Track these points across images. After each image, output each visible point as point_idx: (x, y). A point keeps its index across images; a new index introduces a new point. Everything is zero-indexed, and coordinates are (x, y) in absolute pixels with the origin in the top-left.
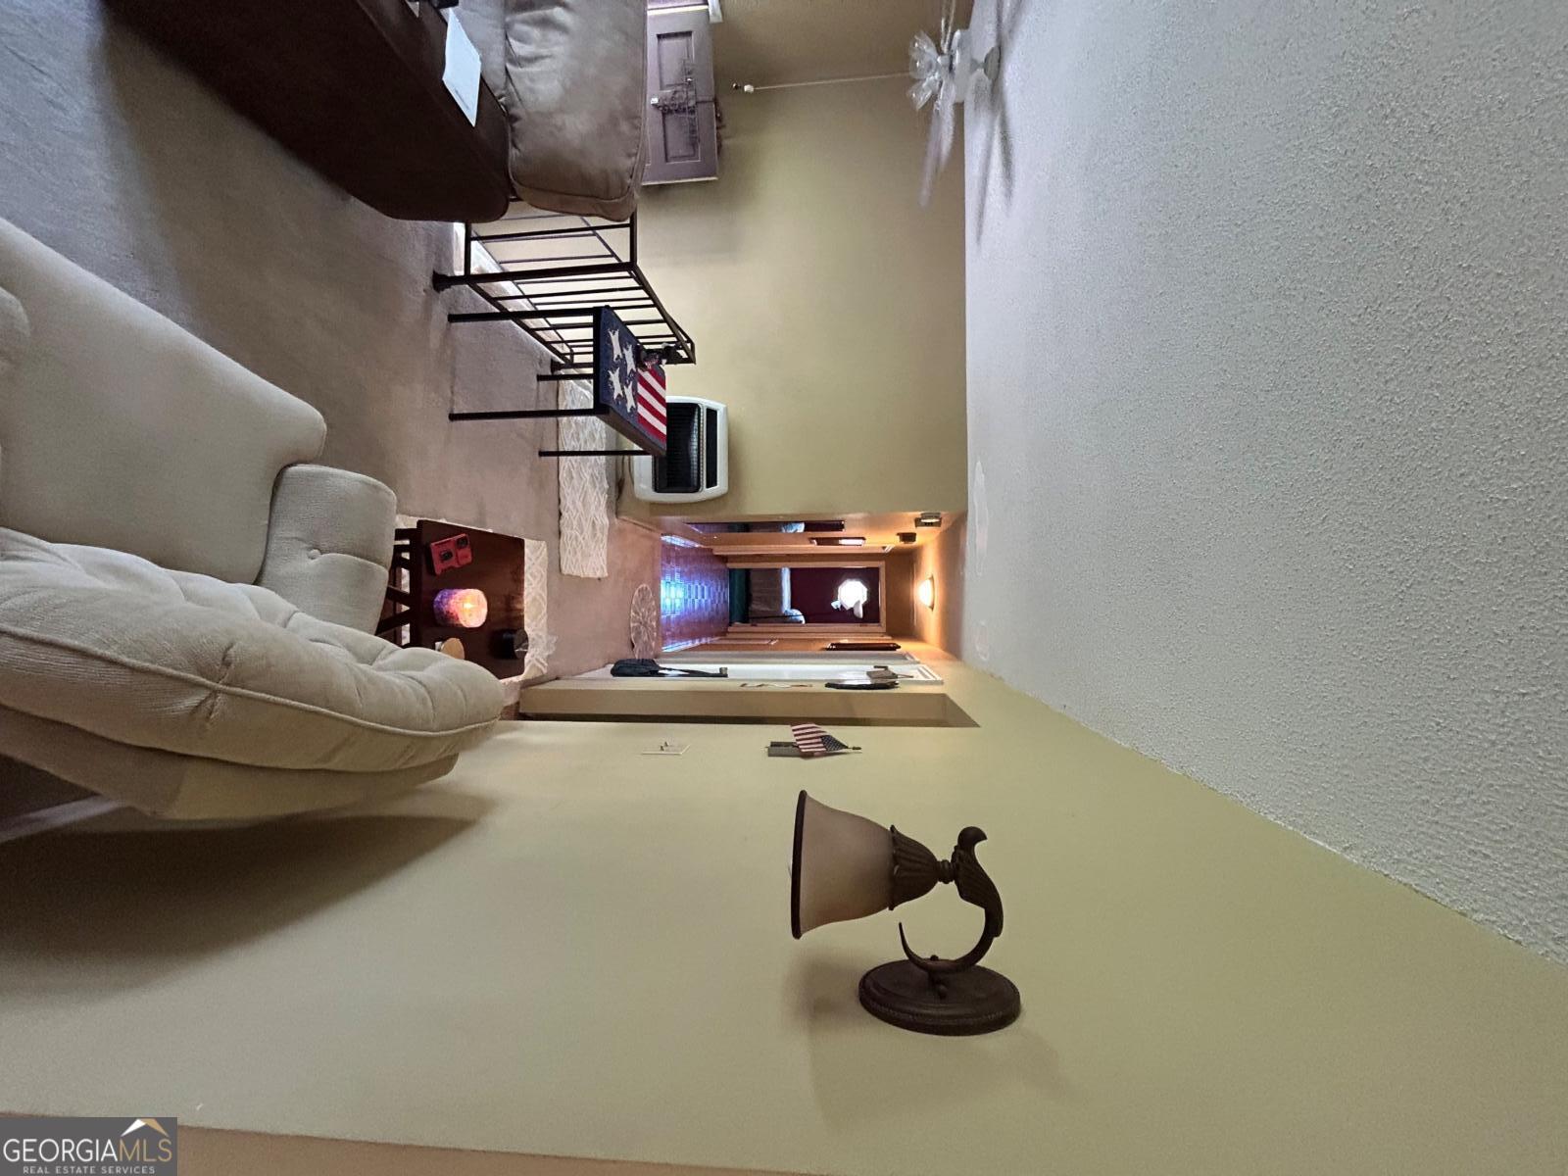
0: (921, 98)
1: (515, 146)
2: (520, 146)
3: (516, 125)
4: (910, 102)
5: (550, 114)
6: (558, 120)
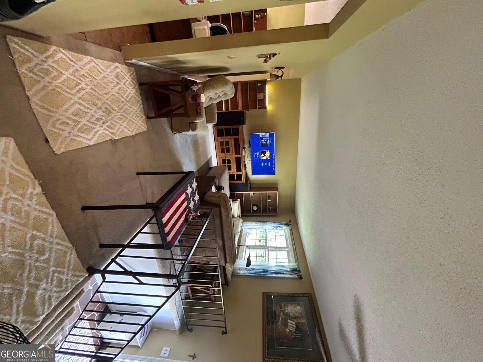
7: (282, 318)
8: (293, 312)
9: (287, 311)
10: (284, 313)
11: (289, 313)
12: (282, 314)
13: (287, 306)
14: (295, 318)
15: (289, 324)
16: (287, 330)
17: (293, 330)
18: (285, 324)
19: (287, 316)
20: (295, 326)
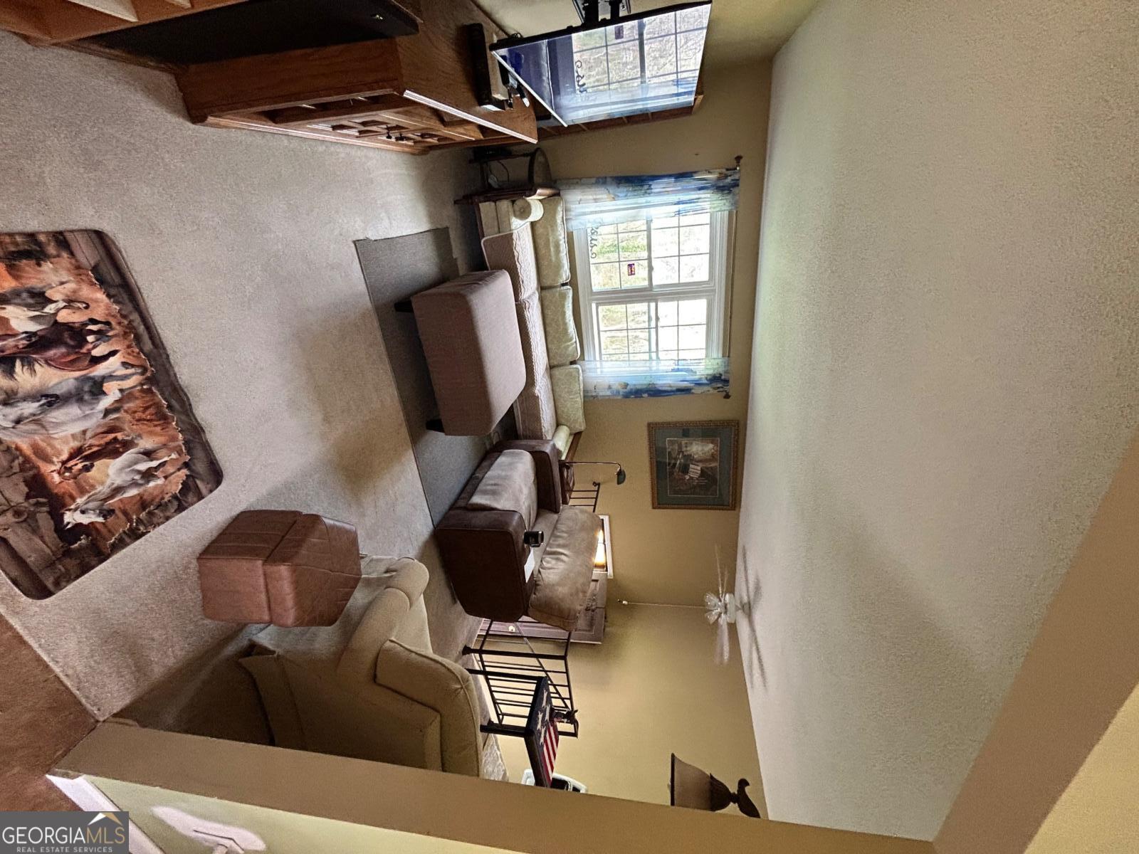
0: (712, 618)
1: (535, 594)
2: (537, 594)
3: (538, 587)
4: (706, 620)
5: (553, 585)
6: (556, 588)
7: (680, 462)
8: (700, 453)
9: (688, 453)
10: (684, 456)
11: (692, 455)
12: (680, 456)
13: (692, 444)
14: (700, 461)
15: (690, 470)
16: (687, 477)
17: (696, 476)
18: (685, 469)
19: (689, 458)
20: (699, 472)
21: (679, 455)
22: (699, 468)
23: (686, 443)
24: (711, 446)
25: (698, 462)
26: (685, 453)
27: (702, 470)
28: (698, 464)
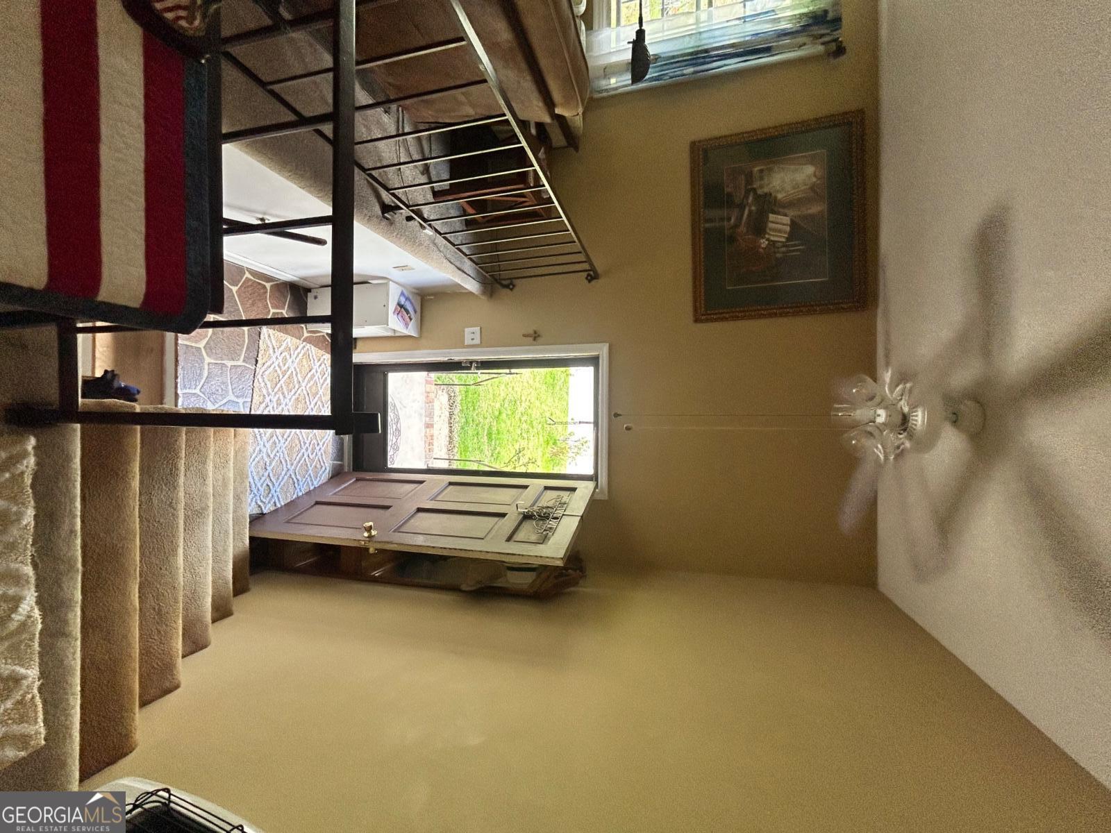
7: (750, 212)
8: (789, 187)
9: (766, 190)
11: (773, 195)
12: (750, 201)
13: (770, 170)
14: (791, 204)
15: (771, 225)
16: (764, 243)
17: (781, 238)
18: (759, 227)
19: (768, 204)
20: (788, 229)
21: (746, 197)
22: (787, 220)
23: (761, 171)
24: (810, 170)
25: (784, 207)
26: (760, 192)
27: (793, 224)
28: (786, 211)
